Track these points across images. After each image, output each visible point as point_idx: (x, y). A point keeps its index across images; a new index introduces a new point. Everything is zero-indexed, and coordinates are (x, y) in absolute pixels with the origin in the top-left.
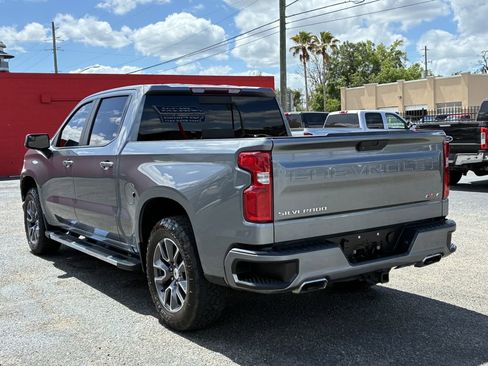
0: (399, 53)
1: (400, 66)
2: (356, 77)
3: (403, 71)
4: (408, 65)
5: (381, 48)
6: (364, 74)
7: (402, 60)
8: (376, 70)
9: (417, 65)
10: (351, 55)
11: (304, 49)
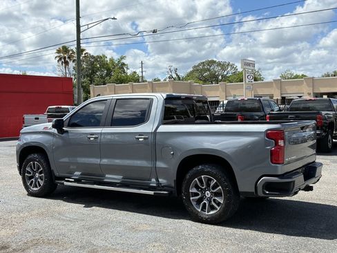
0: (123, 64)
1: (124, 72)
2: (96, 78)
3: (127, 76)
4: (129, 72)
5: (112, 60)
6: (102, 77)
7: (125, 69)
8: (109, 74)
9: (135, 72)
10: (92, 64)
11: (65, 58)
